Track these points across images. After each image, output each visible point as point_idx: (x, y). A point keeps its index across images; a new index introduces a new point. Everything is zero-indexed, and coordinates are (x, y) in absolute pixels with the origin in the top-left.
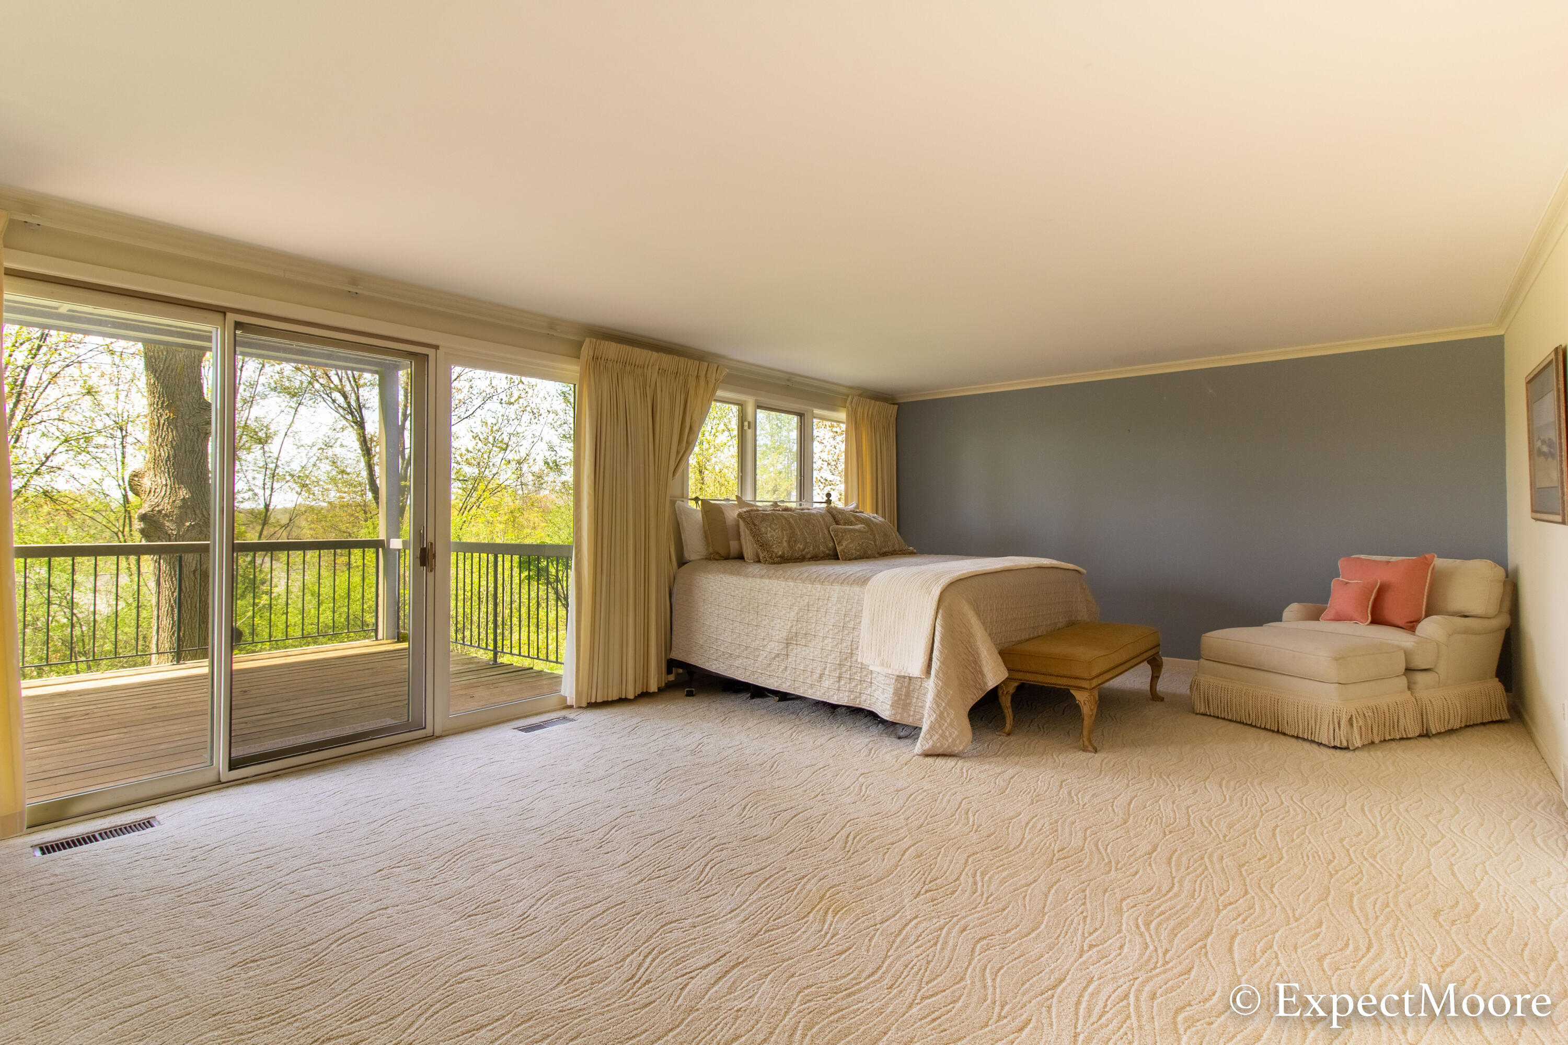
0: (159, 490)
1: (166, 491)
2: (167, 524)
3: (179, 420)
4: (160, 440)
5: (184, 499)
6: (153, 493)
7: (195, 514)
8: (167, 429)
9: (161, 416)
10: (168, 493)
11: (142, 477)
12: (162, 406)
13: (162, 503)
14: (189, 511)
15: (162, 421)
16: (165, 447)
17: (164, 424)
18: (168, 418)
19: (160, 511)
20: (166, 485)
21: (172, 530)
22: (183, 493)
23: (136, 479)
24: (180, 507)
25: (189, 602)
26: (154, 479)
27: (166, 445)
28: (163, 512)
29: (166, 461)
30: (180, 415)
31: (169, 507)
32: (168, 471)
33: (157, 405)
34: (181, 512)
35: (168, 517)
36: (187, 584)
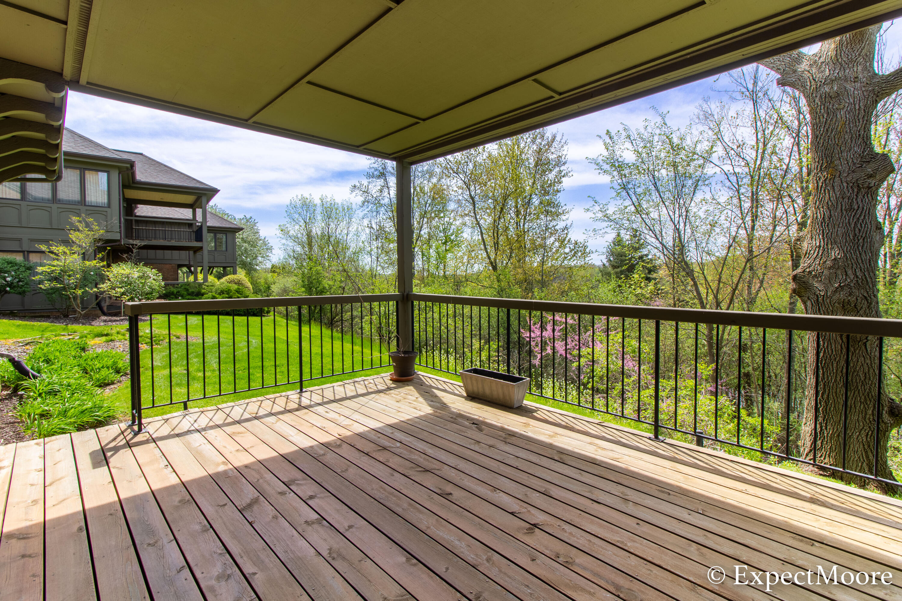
0: (812, 252)
1: (818, 252)
2: (816, 285)
3: (837, 179)
4: (818, 203)
5: (835, 259)
6: (807, 255)
7: (846, 275)
8: (825, 191)
9: (819, 179)
10: (820, 254)
11: (804, 241)
12: (821, 170)
13: (813, 264)
14: (839, 272)
15: (820, 184)
16: (822, 209)
17: (822, 186)
18: (825, 180)
19: (810, 272)
20: (820, 246)
21: (820, 291)
22: (835, 253)
23: (798, 243)
24: (830, 268)
25: (835, 365)
26: (810, 242)
27: (823, 207)
28: (813, 273)
29: (822, 223)
30: (837, 175)
31: (819, 268)
32: (823, 231)
33: (817, 170)
34: (830, 273)
35: (817, 278)
36: (833, 347)
